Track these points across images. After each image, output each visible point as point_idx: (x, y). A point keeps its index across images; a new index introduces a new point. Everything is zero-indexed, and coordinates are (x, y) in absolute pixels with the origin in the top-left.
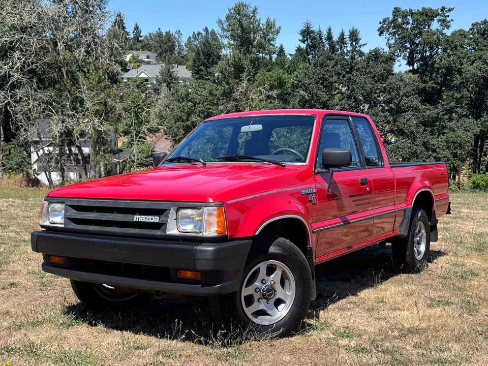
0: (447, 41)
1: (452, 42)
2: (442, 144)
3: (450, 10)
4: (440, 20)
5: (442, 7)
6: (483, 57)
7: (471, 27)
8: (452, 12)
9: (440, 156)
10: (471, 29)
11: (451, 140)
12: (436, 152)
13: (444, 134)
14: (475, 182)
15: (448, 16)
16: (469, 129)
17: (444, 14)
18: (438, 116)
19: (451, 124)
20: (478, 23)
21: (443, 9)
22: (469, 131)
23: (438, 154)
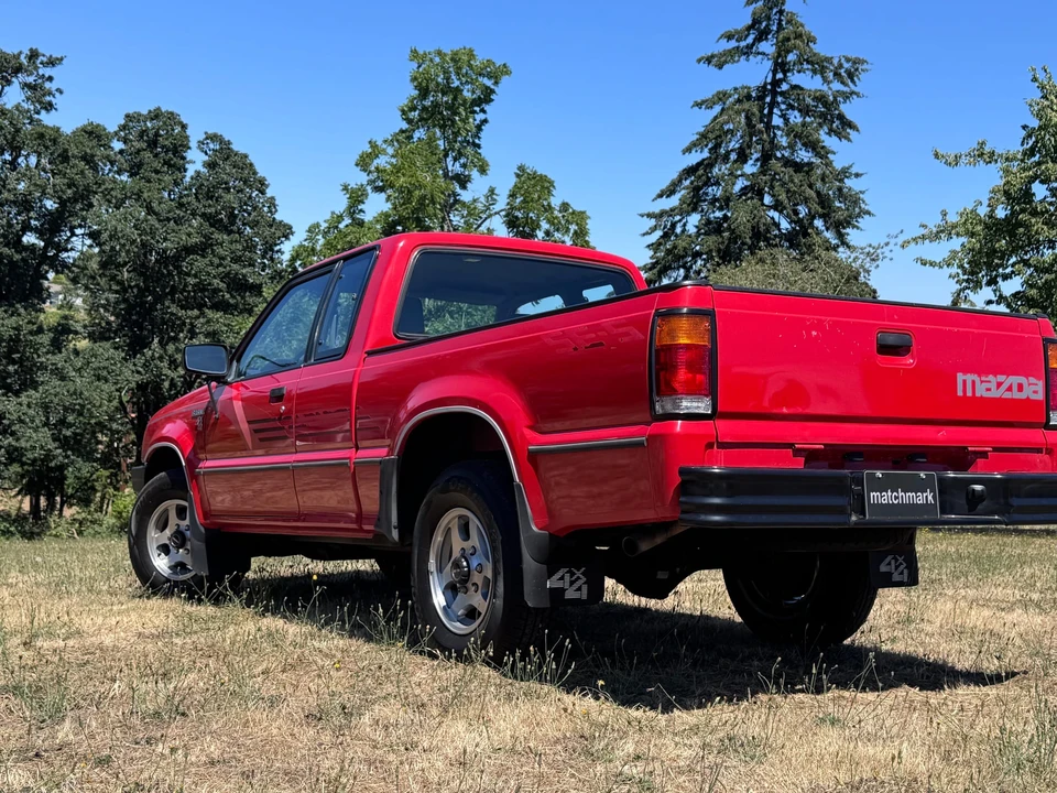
0: (41, 136)
1: (55, 141)
2: (31, 412)
3: (52, 62)
4: (26, 86)
5: (31, 50)
6: (145, 195)
7: (123, 122)
8: (58, 67)
9: (23, 444)
10: (123, 127)
11: (56, 400)
12: (13, 434)
13: (35, 385)
14: (120, 513)
15: (50, 79)
16: (105, 373)
17: (36, 68)
18: (18, 336)
19: (58, 359)
20: (140, 115)
21: (33, 55)
22: (107, 381)
23: (18, 440)
